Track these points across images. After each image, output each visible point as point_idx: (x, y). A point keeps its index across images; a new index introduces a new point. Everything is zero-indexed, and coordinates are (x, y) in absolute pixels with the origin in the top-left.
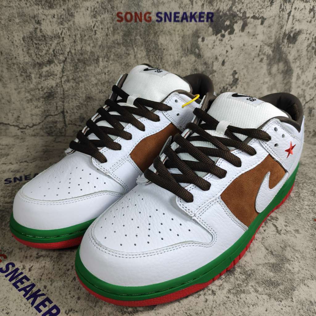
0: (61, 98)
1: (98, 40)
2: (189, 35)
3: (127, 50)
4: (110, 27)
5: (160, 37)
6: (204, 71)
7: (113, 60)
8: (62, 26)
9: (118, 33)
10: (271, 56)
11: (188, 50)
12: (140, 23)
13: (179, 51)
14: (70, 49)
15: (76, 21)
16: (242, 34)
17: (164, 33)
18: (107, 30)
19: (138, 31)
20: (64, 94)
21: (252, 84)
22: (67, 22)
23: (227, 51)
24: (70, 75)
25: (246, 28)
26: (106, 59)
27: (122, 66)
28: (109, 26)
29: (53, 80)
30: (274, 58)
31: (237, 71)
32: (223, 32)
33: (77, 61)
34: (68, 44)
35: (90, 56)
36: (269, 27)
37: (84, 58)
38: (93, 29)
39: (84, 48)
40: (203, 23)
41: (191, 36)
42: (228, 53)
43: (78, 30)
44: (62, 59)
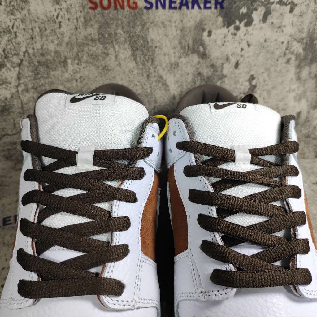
0: (19, 113)
1: (65, 35)
2: (190, 27)
3: (106, 48)
4: (80, 17)
5: (150, 30)
6: (210, 76)
7: (87, 62)
8: (12, 17)
9: (92, 25)
10: (302, 56)
11: (189, 47)
12: (122, 11)
13: (177, 49)
14: (26, 48)
15: (32, 9)
16: (264, 25)
17: (156, 25)
18: (75, 21)
19: (120, 22)
20: (22, 108)
21: (274, 92)
22: (20, 10)
23: (242, 49)
24: (30, 83)
25: (270, 17)
26: (76, 61)
27: (100, 71)
28: (78, 16)
29: (6, 89)
30: (305, 58)
31: (255, 76)
32: (237, 23)
33: (36, 64)
34: (23, 42)
35: (54, 56)
36: (301, 16)
37: (47, 60)
38: (56, 20)
39: (45, 47)
40: (209, 10)
41: (193, 28)
42: (243, 52)
43: (36, 22)
44: (16, 62)
